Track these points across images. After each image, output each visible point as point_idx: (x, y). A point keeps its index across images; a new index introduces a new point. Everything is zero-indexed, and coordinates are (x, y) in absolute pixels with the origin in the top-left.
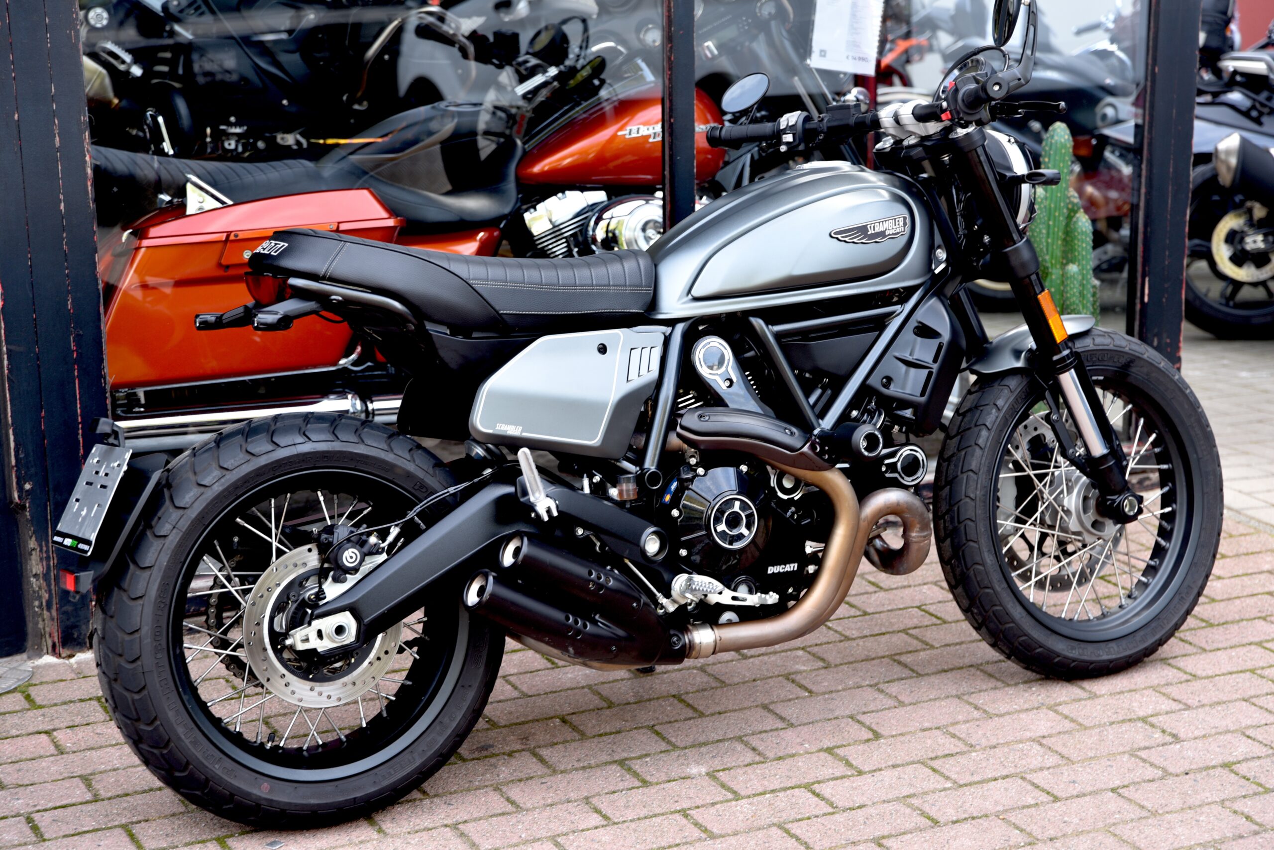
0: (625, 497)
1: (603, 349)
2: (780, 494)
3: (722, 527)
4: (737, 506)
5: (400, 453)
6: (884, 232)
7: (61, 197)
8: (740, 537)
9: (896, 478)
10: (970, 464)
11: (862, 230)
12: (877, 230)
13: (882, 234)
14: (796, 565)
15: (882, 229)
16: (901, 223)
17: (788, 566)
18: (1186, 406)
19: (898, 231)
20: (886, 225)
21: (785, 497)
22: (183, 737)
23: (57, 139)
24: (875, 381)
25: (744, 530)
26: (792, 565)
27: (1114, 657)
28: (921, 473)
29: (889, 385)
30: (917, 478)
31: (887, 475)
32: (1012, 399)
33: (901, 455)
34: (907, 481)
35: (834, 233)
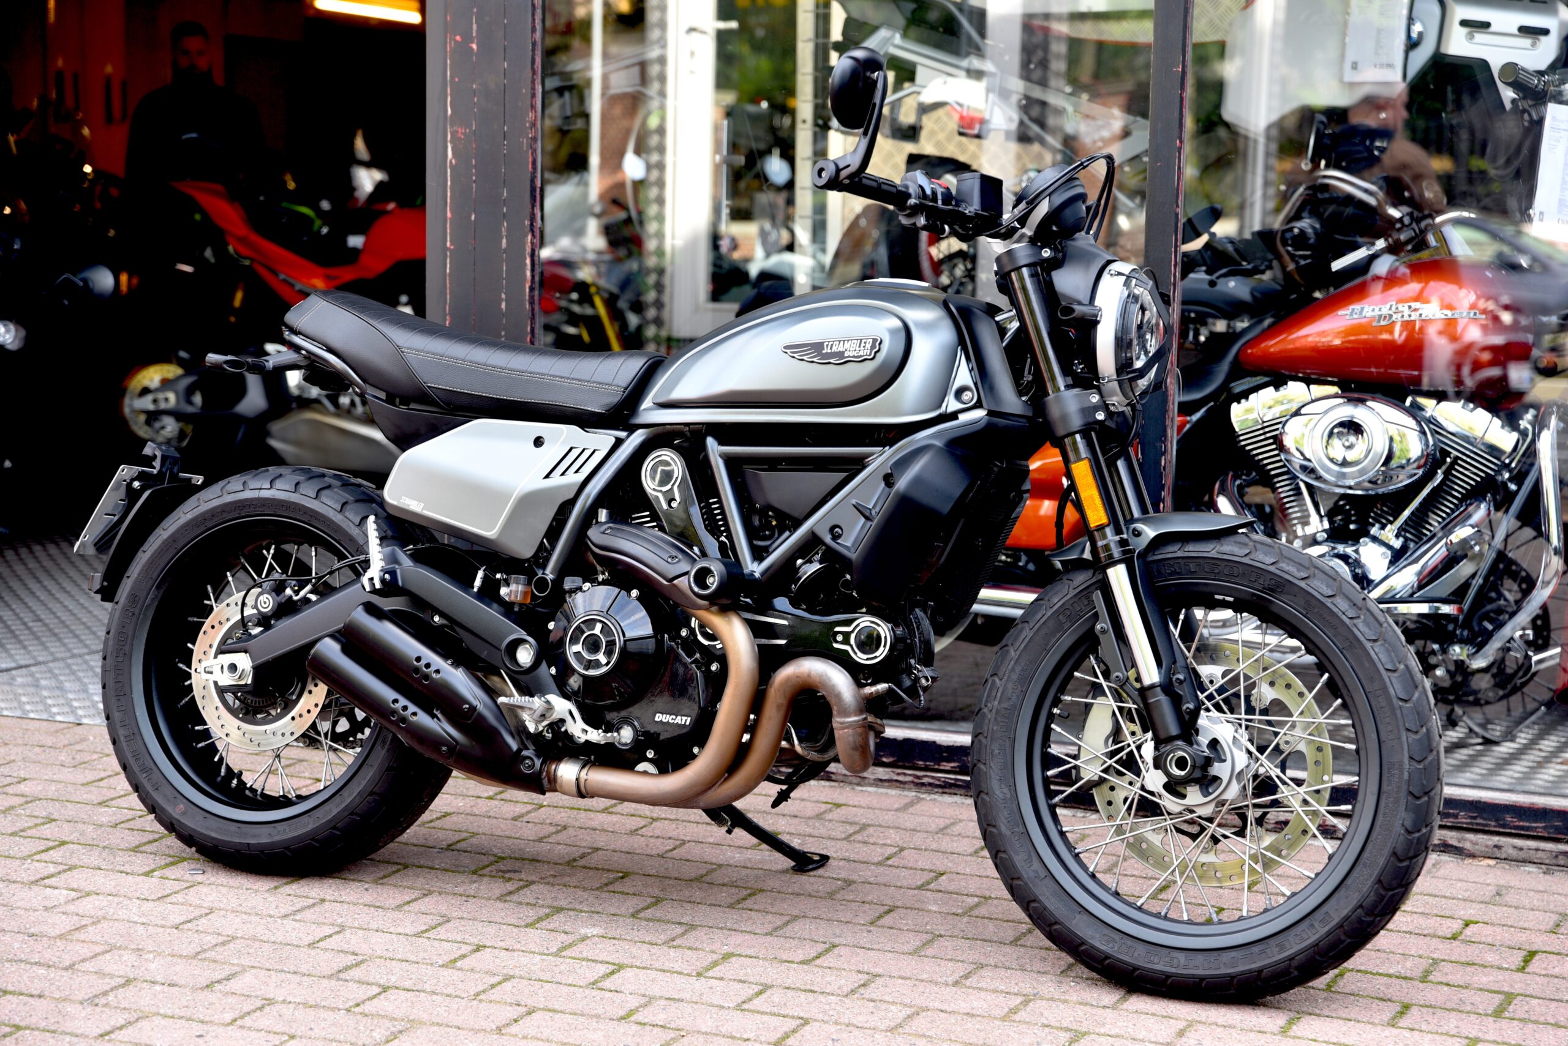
0: (513, 598)
1: (538, 442)
2: (700, 638)
3: (578, 648)
4: (597, 630)
5: (351, 516)
6: (843, 352)
8: (597, 664)
9: (847, 652)
10: (998, 668)
11: (817, 347)
12: (835, 349)
13: (840, 355)
14: (689, 719)
15: (841, 349)
16: (868, 346)
17: (678, 718)
19: (861, 353)
20: (847, 345)
21: (706, 643)
22: (122, 738)
23: (504, 241)
24: (824, 531)
25: (602, 658)
26: (684, 718)
27: (1173, 970)
28: (882, 653)
29: (839, 536)
30: (876, 657)
31: (836, 645)
32: (1069, 596)
33: (858, 625)
34: (861, 658)
35: (785, 347)
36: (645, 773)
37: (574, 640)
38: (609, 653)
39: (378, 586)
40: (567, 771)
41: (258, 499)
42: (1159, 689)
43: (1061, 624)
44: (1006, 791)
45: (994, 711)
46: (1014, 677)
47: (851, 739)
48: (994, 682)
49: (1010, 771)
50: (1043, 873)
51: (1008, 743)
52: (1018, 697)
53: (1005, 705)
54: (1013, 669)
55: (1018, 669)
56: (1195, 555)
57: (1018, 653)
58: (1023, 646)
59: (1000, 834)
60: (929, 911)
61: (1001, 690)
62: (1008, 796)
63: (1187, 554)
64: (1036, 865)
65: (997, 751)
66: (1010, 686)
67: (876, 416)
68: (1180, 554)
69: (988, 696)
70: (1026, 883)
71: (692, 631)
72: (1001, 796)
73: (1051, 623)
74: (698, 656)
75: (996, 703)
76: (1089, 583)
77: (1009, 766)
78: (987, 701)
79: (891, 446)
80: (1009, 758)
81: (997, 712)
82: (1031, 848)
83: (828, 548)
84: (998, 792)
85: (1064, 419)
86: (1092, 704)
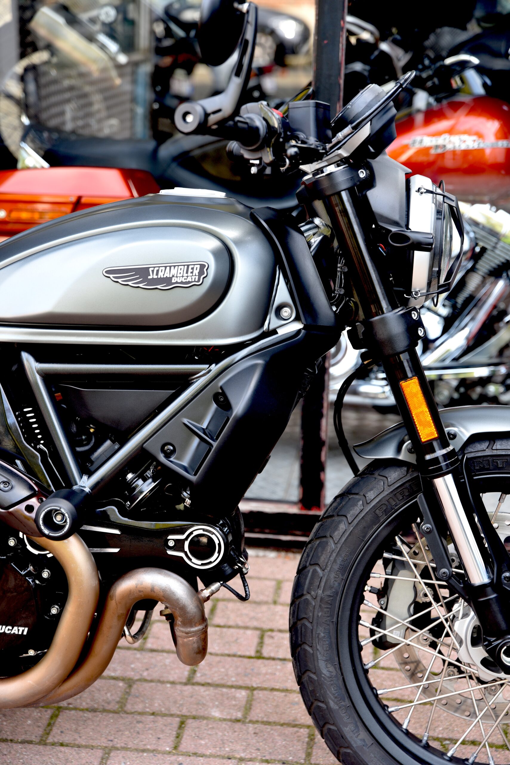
2: (29, 547)
6: (171, 279)
9: (182, 558)
10: (319, 558)
11: (143, 273)
12: (161, 275)
13: (167, 281)
14: (26, 629)
15: (167, 275)
16: (196, 272)
17: (16, 628)
19: (189, 279)
20: (174, 271)
21: (36, 552)
24: (154, 448)
26: (21, 629)
28: (216, 559)
29: (173, 452)
30: (210, 563)
31: (170, 552)
32: (385, 493)
33: (191, 533)
34: (196, 563)
35: (106, 272)
42: (489, 589)
43: (377, 517)
44: (332, 669)
45: (319, 599)
46: (336, 567)
47: (195, 645)
48: (315, 571)
49: (335, 652)
50: (369, 741)
51: (332, 628)
52: (339, 584)
53: (328, 593)
54: (335, 561)
55: (339, 560)
56: (504, 453)
57: (339, 546)
58: (343, 539)
59: (329, 708)
61: (324, 580)
62: (334, 674)
63: (495, 453)
64: (363, 734)
65: (322, 635)
66: (333, 575)
67: (204, 338)
68: (488, 452)
69: (311, 583)
70: (355, 752)
71: (20, 541)
72: (328, 674)
73: (369, 518)
74: (31, 568)
75: (320, 592)
76: (404, 480)
77: (334, 646)
78: (309, 588)
79: (217, 364)
80: (334, 641)
81: (322, 599)
82: (357, 719)
83: (159, 463)
84: (325, 671)
85: (390, 341)
86: (394, 580)
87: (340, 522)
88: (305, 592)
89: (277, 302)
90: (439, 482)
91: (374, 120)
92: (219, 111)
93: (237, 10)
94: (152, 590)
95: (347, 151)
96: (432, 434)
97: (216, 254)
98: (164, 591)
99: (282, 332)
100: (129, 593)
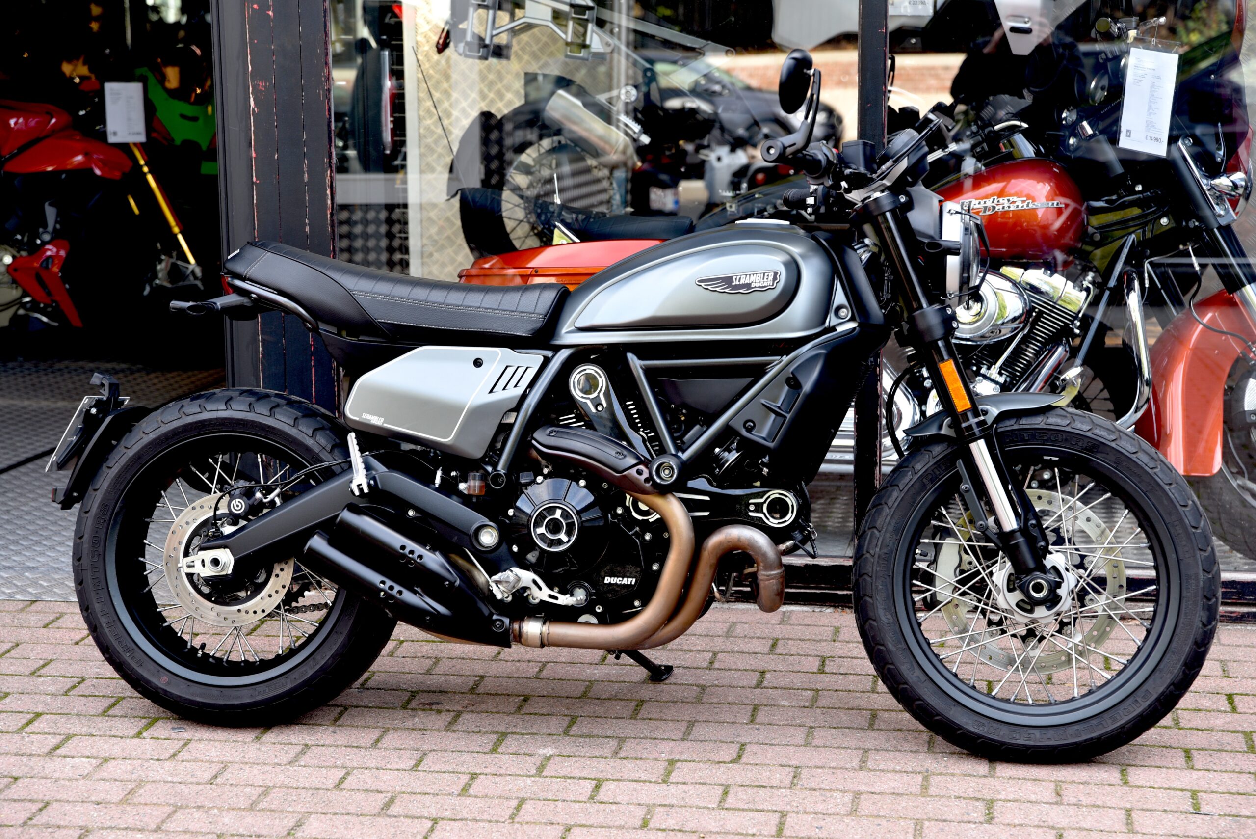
0: (471, 492)
1: (478, 363)
2: (634, 514)
3: (541, 530)
4: (558, 514)
5: (304, 430)
6: (750, 284)
7: (307, 221)
8: (560, 542)
9: (761, 518)
10: (875, 521)
11: (728, 281)
12: (742, 282)
13: (748, 286)
14: (634, 580)
15: (748, 281)
16: (771, 278)
17: (625, 579)
18: (1166, 502)
19: (765, 284)
20: (753, 278)
21: (640, 518)
22: (104, 625)
23: (306, 175)
24: (738, 425)
25: (563, 536)
26: (630, 580)
28: (790, 518)
29: (753, 428)
30: (785, 521)
31: (751, 514)
32: (931, 464)
33: (769, 497)
34: (773, 522)
35: (699, 281)
36: (587, 624)
37: (537, 524)
38: (569, 533)
39: (366, 490)
40: (532, 628)
41: (217, 419)
42: (1018, 534)
43: (924, 485)
44: (889, 616)
45: (876, 556)
46: (891, 528)
47: (775, 587)
48: (873, 533)
49: (892, 602)
50: (923, 677)
51: (888, 580)
52: (894, 544)
53: (885, 551)
54: (889, 523)
55: (893, 523)
56: (1028, 427)
57: (893, 510)
58: (896, 504)
59: (888, 650)
60: (784, 706)
61: (881, 540)
62: (891, 620)
63: (1022, 427)
64: (918, 672)
65: (880, 587)
66: (888, 535)
67: (777, 332)
68: (1016, 427)
69: (869, 544)
70: (911, 687)
71: (627, 510)
72: (886, 621)
73: (917, 486)
74: (637, 529)
75: (878, 549)
76: (946, 453)
77: (891, 598)
78: (868, 548)
79: (787, 355)
80: (890, 592)
81: (879, 556)
82: (912, 659)
83: (743, 438)
84: (883, 618)
85: (929, 330)
86: (942, 544)
87: (893, 491)
88: (865, 552)
89: (835, 305)
90: (973, 446)
91: (910, 156)
92: (794, 144)
93: (806, 74)
94: (739, 540)
95: (889, 181)
96: (966, 404)
97: (786, 265)
98: (749, 540)
99: (840, 329)
100: (720, 544)
